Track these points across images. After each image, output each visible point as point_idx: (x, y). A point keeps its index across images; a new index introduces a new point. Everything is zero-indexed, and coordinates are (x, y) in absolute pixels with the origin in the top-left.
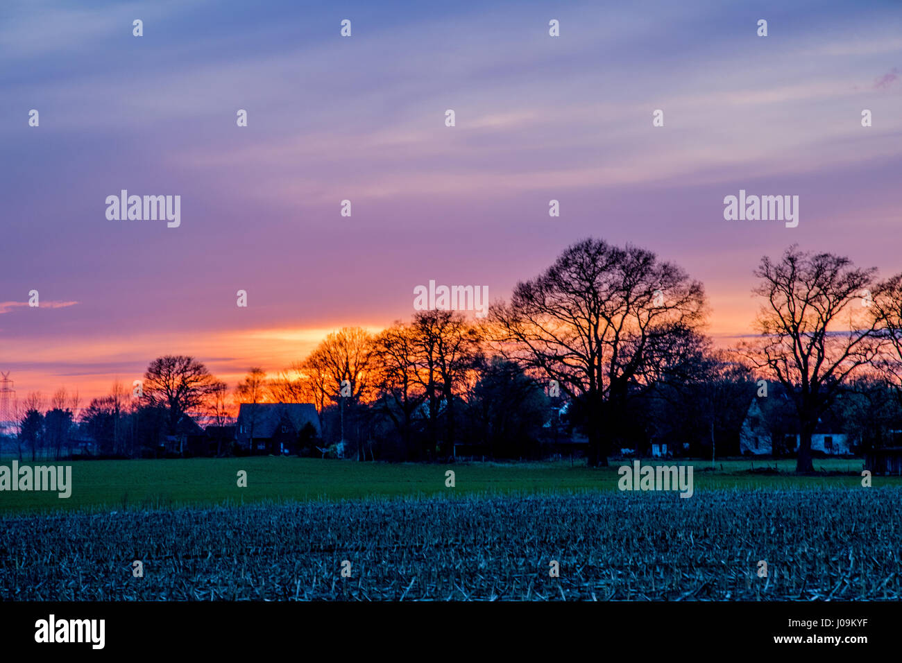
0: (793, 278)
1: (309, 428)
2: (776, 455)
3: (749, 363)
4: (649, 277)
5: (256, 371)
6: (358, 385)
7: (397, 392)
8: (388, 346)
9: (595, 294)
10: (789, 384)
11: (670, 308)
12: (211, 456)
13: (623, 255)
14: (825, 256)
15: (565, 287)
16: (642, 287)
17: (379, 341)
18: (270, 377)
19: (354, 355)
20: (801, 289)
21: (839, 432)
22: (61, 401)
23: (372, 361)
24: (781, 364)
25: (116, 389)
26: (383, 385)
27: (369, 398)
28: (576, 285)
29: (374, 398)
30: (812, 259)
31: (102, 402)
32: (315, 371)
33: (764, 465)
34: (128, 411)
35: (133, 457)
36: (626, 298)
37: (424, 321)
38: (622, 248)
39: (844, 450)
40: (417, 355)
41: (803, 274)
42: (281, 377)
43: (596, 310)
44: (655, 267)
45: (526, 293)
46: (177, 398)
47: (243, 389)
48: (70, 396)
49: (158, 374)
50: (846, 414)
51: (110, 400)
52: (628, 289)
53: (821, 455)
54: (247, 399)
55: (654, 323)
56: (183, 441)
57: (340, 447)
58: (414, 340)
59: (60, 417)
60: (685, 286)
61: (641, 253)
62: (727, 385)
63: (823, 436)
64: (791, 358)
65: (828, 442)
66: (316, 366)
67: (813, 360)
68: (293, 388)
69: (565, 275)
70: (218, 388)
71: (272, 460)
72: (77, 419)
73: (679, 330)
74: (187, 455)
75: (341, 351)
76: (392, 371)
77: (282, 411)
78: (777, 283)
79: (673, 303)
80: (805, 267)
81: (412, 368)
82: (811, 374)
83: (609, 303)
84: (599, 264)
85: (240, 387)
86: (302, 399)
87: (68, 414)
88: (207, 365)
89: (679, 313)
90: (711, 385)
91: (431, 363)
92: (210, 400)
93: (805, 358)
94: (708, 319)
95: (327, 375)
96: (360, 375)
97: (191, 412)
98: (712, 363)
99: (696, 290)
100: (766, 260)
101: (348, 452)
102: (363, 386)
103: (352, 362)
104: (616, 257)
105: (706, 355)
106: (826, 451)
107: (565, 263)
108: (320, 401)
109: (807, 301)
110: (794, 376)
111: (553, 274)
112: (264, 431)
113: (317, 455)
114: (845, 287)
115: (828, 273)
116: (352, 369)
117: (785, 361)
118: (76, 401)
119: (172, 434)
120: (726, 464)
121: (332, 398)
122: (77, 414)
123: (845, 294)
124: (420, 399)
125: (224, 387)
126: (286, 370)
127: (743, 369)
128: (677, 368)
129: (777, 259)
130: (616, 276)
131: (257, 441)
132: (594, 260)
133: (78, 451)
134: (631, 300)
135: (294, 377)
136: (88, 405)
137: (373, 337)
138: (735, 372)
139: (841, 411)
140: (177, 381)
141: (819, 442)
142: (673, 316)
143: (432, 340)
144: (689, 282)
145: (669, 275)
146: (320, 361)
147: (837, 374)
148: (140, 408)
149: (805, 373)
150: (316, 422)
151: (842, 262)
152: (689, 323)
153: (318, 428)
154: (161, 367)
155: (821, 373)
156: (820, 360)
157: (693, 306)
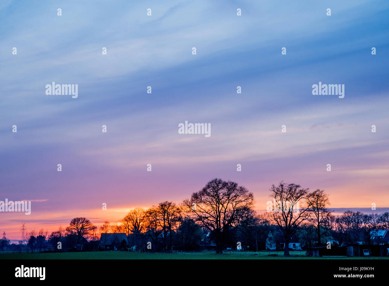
0: (282, 192)
1: (124, 241)
2: (277, 250)
3: (268, 219)
4: (236, 191)
5: (106, 222)
6: (140, 227)
7: (153, 229)
8: (150, 214)
9: (218, 197)
10: (281, 226)
11: (243, 201)
12: (91, 251)
13: (227, 184)
14: (292, 184)
15: (208, 194)
16: (233, 194)
17: (147, 212)
18: (111, 224)
19: (139, 217)
20: (285, 195)
21: (298, 242)
22: (42, 233)
23: (145, 219)
24: (278, 220)
25: (60, 228)
26: (149, 227)
27: (144, 231)
28: (212, 194)
29: (146, 231)
30: (288, 185)
31: (55, 233)
32: (126, 222)
33: (273, 253)
34: (64, 236)
35: (65, 252)
36: (228, 198)
37: (162, 206)
38: (227, 181)
39: (299, 248)
40: (160, 217)
41: (285, 190)
42: (115, 224)
43: (219, 202)
44: (237, 188)
45: (196, 197)
46: (80, 231)
47: (102, 228)
48: (45, 231)
49: (74, 223)
50: (299, 236)
51: (58, 232)
52: (229, 195)
53: (292, 250)
54: (104, 232)
55: (238, 206)
56: (82, 246)
57: (134, 248)
58: (159, 212)
59: (41, 238)
60: (247, 194)
61: (233, 183)
62: (261, 227)
63: (292, 244)
64: (282, 218)
65: (294, 245)
66: (126, 220)
67: (289, 218)
68: (119, 228)
69: (208, 190)
70: (94, 228)
71: (112, 252)
72: (47, 239)
73: (246, 209)
74: (83, 251)
75: (135, 216)
76: (152, 222)
77: (115, 235)
78: (277, 193)
79: (243, 200)
80: (286, 188)
81: (158, 221)
82: (288, 223)
83: (223, 200)
84: (219, 187)
85: (101, 228)
86: (122, 232)
87: (44, 237)
88: (90, 220)
89: (246, 203)
90: (256, 227)
91: (164, 219)
92: (91, 232)
93: (286, 218)
94: (255, 205)
95: (130, 224)
96: (141, 224)
97: (85, 236)
98: (256, 219)
99: (251, 195)
100: (273, 185)
101: (137, 249)
102: (142, 227)
103: (138, 219)
104: (225, 184)
105: (254, 217)
106: (294, 249)
107: (208, 186)
108: (128, 232)
109: (287, 199)
110: (283, 224)
111: (205, 190)
112: (109, 243)
113: (127, 250)
114: (299, 195)
115: (293, 190)
116: (138, 221)
117: (280, 219)
118: (47, 233)
119: (79, 244)
120: (261, 253)
121: (132, 231)
122: (47, 237)
123: (299, 197)
124: (161, 231)
125: (96, 228)
126: (116, 222)
127: (266, 221)
128: (245, 221)
129: (277, 185)
130: (225, 191)
131: (106, 246)
132: (218, 186)
133: (47, 250)
134: (230, 198)
135: (119, 224)
136: (51, 234)
137: (145, 211)
138: (264, 222)
139: (298, 235)
140: (81, 226)
141: (291, 245)
142: (243, 204)
143: (165, 212)
144: (249, 193)
145: (242, 190)
146: (128, 219)
147: (297, 223)
148: (68, 235)
149: (286, 223)
150: (126, 239)
151: (298, 186)
152: (249, 206)
153: (127, 241)
154: (75, 221)
155: (291, 223)
156: (291, 218)
157: (250, 201)
